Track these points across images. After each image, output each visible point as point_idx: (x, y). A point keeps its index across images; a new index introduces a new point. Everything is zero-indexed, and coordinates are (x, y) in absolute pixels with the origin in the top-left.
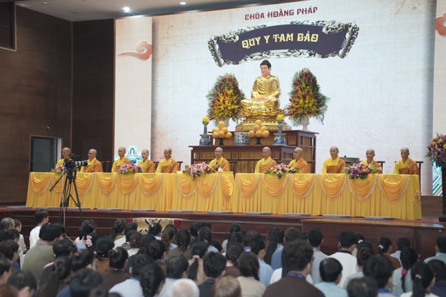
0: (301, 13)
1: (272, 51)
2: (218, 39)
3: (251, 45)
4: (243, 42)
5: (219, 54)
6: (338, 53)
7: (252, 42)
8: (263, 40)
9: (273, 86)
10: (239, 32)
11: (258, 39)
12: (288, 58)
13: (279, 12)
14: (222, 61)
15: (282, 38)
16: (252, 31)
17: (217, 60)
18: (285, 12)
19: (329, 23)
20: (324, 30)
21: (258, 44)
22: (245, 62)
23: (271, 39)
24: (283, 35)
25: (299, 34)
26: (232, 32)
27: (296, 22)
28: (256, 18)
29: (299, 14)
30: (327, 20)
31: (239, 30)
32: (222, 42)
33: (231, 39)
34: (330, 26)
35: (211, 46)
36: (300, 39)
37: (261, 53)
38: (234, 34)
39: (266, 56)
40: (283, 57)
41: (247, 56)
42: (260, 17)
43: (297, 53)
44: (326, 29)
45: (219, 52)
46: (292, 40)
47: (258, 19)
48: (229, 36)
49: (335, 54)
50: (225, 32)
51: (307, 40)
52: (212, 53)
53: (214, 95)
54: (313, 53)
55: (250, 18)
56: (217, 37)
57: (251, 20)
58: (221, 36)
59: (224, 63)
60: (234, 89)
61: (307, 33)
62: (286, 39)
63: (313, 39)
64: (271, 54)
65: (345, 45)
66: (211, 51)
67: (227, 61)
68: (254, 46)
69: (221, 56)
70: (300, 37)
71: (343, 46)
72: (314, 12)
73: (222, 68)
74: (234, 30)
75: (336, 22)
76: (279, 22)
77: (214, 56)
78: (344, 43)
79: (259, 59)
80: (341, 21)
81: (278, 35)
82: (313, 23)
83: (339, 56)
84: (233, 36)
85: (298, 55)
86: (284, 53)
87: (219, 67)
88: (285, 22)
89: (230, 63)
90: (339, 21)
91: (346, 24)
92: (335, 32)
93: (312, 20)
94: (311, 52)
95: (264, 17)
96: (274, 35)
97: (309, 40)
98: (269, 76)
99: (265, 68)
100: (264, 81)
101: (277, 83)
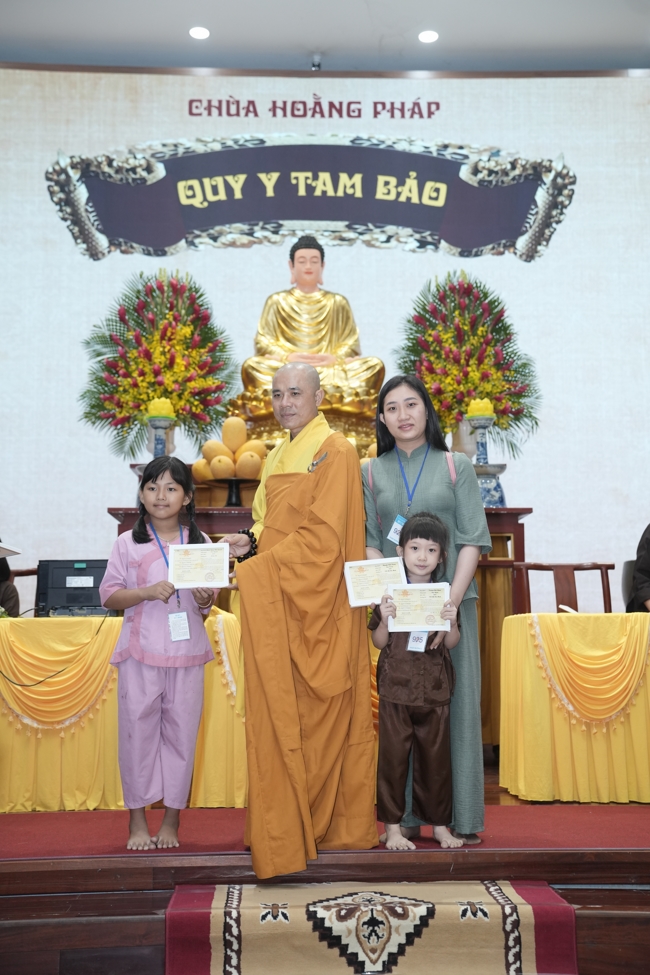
0: (385, 115)
1: (288, 224)
2: (87, 169)
3: (211, 198)
4: (181, 186)
5: (90, 219)
6: (513, 245)
7: (215, 190)
8: (253, 187)
9: (340, 321)
10: (168, 152)
11: (238, 182)
12: (345, 248)
13: (310, 105)
14: (102, 241)
15: (324, 183)
16: (213, 155)
17: (82, 235)
18: (332, 105)
19: (480, 152)
20: (465, 173)
21: (238, 195)
22: (191, 251)
23: (284, 185)
24: (325, 176)
25: (381, 179)
26: (136, 149)
27: (369, 140)
28: (229, 114)
29: (379, 116)
30: (474, 145)
31: (164, 145)
32: (101, 177)
33: (135, 173)
34: (485, 163)
35: (56, 188)
36: (384, 194)
37: (250, 225)
38: (147, 157)
39: (266, 237)
40: (327, 245)
41: (197, 232)
42: (243, 112)
43: (375, 236)
44: (470, 170)
45: (90, 210)
46: (359, 194)
47: (235, 118)
48: (127, 161)
49: (502, 249)
50: (112, 149)
51: (409, 199)
52: (61, 210)
53: (113, 341)
54: (429, 239)
55: (205, 113)
56: (82, 160)
57: (209, 118)
58: (96, 158)
59: (109, 247)
60: (193, 322)
61: (409, 177)
62: (336, 188)
63: (431, 198)
64: (286, 233)
65: (536, 224)
66: (57, 204)
67: (123, 244)
68: (223, 201)
69: (96, 223)
70: (386, 189)
71: (528, 225)
72: (429, 116)
73: (104, 262)
74: (148, 143)
75: (502, 153)
76: (312, 135)
77: (69, 222)
78: (530, 216)
79: (243, 246)
80: (518, 153)
81: (310, 174)
82: (426, 148)
83: (515, 254)
84: (143, 162)
85: (382, 242)
86: (333, 232)
87: (91, 260)
88: (333, 136)
89: (131, 250)
90: (513, 151)
91: (535, 162)
92: (500, 184)
93: (423, 140)
94: (422, 237)
95: (256, 115)
96: (293, 175)
97: (415, 200)
98: (320, 290)
99: (315, 260)
100: (308, 304)
101: (348, 318)
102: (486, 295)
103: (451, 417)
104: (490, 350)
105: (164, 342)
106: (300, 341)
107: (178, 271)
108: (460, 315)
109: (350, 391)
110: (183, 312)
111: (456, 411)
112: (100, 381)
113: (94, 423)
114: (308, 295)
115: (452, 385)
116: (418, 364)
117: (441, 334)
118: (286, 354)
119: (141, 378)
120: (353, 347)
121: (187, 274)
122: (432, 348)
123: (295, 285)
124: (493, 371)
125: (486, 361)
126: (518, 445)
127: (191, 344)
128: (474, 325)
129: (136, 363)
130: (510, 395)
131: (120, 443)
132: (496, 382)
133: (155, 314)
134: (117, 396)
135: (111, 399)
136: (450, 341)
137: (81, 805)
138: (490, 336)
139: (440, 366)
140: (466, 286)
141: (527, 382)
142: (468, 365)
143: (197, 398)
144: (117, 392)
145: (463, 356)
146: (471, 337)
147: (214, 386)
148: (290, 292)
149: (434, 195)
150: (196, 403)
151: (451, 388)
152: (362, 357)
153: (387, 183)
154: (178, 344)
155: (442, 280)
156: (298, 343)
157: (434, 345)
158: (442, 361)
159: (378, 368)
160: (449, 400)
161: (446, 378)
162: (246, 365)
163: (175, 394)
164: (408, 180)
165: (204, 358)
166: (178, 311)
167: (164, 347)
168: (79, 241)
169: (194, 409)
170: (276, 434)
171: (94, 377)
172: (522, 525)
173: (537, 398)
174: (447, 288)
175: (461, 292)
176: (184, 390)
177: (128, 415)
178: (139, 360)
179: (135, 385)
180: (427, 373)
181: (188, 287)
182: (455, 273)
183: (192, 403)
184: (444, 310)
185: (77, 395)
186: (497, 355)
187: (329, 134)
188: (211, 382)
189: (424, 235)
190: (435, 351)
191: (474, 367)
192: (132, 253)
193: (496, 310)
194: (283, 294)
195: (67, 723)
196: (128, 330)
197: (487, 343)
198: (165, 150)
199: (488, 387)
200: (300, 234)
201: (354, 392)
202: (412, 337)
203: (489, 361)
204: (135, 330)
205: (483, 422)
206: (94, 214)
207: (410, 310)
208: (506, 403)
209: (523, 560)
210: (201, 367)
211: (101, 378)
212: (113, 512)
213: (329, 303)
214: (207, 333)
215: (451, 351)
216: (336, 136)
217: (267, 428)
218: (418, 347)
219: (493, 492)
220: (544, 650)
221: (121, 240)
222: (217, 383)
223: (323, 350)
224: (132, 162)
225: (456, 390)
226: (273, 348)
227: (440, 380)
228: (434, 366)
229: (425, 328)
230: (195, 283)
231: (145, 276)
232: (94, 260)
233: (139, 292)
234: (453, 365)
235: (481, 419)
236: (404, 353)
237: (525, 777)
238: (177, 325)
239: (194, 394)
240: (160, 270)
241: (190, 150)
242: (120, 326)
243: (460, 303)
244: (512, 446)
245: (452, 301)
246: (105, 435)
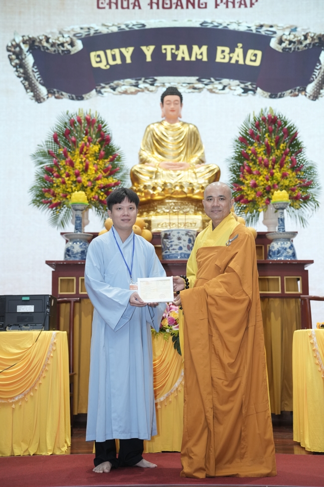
0: (222, 6)
1: (160, 79)
2: (32, 44)
3: (112, 62)
4: (93, 55)
5: (35, 76)
6: (304, 90)
7: (114, 58)
8: (138, 55)
9: (193, 141)
10: (84, 33)
11: (128, 52)
12: (196, 94)
14: (43, 90)
15: (183, 52)
16: (113, 35)
17: (31, 87)
19: (284, 29)
20: (273, 44)
21: (129, 61)
22: (99, 97)
23: (158, 54)
24: (184, 48)
25: (220, 49)
26: (64, 31)
27: (212, 23)
28: (122, 8)
29: (218, 7)
30: (280, 25)
31: (82, 28)
32: (42, 50)
33: (63, 47)
34: (288, 36)
35: (14, 57)
36: (221, 58)
37: (136, 80)
38: (71, 36)
39: (146, 88)
40: (185, 92)
41: (103, 85)
42: (131, 6)
43: (215, 86)
44: (277, 41)
45: (35, 70)
46: (205, 59)
47: (126, 10)
48: (58, 39)
49: (297, 93)
50: (48, 31)
51: (237, 61)
52: (17, 71)
53: (50, 155)
54: (250, 87)
55: (107, 7)
56: (30, 38)
57: (110, 10)
58: (38, 37)
59: (47, 95)
60: (100, 142)
61: (237, 47)
62: (190, 55)
63: (251, 60)
64: (159, 85)
65: (320, 76)
66: (14, 67)
67: (56, 93)
68: (120, 65)
69: (39, 79)
70: (222, 55)
71: (314, 77)
72: (251, 6)
73: (44, 104)
74: (71, 27)
75: (298, 29)
76: (175, 21)
77: (22, 79)
78: (316, 71)
79: (132, 93)
80: (309, 29)
81: (174, 47)
82: (249, 27)
83: (306, 95)
84: (68, 40)
85: (220, 90)
86: (189, 84)
87: (37, 103)
88: (189, 21)
89: (61, 96)
90: (305, 27)
91: (320, 35)
92: (296, 50)
93: (246, 22)
94: (246, 86)
95: (140, 8)
96: (164, 47)
97: (241, 62)
98: (180, 121)
99: (177, 102)
100: (173, 130)
101: (197, 139)
102: (286, 123)
103: (263, 201)
104: (288, 159)
105: (82, 155)
106: (167, 154)
107: (90, 110)
108: (269, 136)
109: (198, 186)
110: (94, 136)
111: (266, 197)
112: (42, 180)
113: (38, 206)
114: (172, 125)
115: (263, 181)
116: (242, 168)
117: (257, 148)
118: (158, 162)
119: (68, 178)
120: (201, 158)
121: (96, 112)
122: (251, 158)
123: (164, 118)
124: (289, 172)
125: (285, 166)
126: (306, 219)
127: (98, 157)
128: (278, 143)
129: (65, 169)
130: (301, 187)
131: (55, 218)
132: (292, 179)
133: (76, 138)
134: (52, 190)
135: (49, 191)
136: (262, 153)
137: (25, 452)
138: (288, 150)
139: (255, 169)
140: (273, 117)
141: (312, 178)
142: (273, 168)
143: (103, 190)
144: (53, 187)
145: (270, 163)
146: (276, 151)
147: (113, 183)
148: (161, 123)
149: (253, 58)
150: (102, 194)
151: (262, 183)
152: (206, 164)
153: (223, 51)
154: (91, 156)
155: (257, 114)
156: (166, 155)
157: (252, 156)
158: (257, 166)
159: (216, 171)
160: (261, 191)
161: (259, 177)
162: (133, 170)
163: (89, 188)
164: (236, 49)
165: (107, 165)
166: (90, 135)
167: (82, 159)
168: (29, 91)
169: (100, 197)
170: (152, 213)
171: (38, 177)
172: (307, 271)
173: (318, 189)
174: (261, 119)
175: (270, 121)
176: (94, 186)
177: (59, 201)
178: (66, 167)
179: (64, 183)
180: (247, 173)
181: (97, 120)
182: (266, 109)
183: (99, 194)
184: (258, 133)
185: (28, 189)
186: (292, 161)
187: (186, 20)
188: (111, 180)
189: (246, 84)
190: (252, 160)
191: (278, 170)
192: (62, 98)
193: (292, 133)
194: (157, 125)
195: (17, 399)
196: (60, 148)
197: (286, 154)
198: (82, 31)
199: (286, 182)
200: (168, 85)
201: (201, 186)
202: (238, 150)
203: (287, 166)
204: (64, 148)
205: (282, 206)
206: (38, 73)
207: (237, 134)
208: (298, 192)
209: (308, 294)
210: (105, 171)
211: (43, 178)
212: (49, 263)
213: (185, 130)
214: (109, 149)
215: (263, 159)
216: (191, 21)
217: (146, 210)
218: (242, 157)
219: (288, 250)
220: (319, 353)
221: (55, 90)
222: (115, 181)
223: (182, 160)
224: (62, 40)
225: (266, 184)
226: (149, 159)
227: (256, 178)
228: (252, 169)
229: (247, 145)
230: (101, 118)
231: (69, 113)
232: (38, 103)
233: (66, 123)
234: (264, 168)
235: (281, 204)
236: (233, 161)
237: (309, 436)
238: (90, 145)
239: (100, 188)
240: (79, 109)
241: (98, 32)
242: (54, 146)
243: (269, 129)
244: (302, 220)
245: (264, 128)
246: (44, 214)
